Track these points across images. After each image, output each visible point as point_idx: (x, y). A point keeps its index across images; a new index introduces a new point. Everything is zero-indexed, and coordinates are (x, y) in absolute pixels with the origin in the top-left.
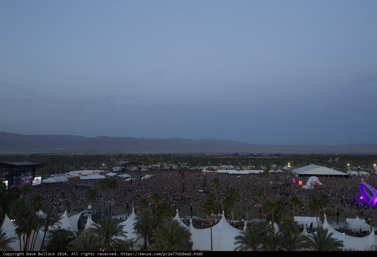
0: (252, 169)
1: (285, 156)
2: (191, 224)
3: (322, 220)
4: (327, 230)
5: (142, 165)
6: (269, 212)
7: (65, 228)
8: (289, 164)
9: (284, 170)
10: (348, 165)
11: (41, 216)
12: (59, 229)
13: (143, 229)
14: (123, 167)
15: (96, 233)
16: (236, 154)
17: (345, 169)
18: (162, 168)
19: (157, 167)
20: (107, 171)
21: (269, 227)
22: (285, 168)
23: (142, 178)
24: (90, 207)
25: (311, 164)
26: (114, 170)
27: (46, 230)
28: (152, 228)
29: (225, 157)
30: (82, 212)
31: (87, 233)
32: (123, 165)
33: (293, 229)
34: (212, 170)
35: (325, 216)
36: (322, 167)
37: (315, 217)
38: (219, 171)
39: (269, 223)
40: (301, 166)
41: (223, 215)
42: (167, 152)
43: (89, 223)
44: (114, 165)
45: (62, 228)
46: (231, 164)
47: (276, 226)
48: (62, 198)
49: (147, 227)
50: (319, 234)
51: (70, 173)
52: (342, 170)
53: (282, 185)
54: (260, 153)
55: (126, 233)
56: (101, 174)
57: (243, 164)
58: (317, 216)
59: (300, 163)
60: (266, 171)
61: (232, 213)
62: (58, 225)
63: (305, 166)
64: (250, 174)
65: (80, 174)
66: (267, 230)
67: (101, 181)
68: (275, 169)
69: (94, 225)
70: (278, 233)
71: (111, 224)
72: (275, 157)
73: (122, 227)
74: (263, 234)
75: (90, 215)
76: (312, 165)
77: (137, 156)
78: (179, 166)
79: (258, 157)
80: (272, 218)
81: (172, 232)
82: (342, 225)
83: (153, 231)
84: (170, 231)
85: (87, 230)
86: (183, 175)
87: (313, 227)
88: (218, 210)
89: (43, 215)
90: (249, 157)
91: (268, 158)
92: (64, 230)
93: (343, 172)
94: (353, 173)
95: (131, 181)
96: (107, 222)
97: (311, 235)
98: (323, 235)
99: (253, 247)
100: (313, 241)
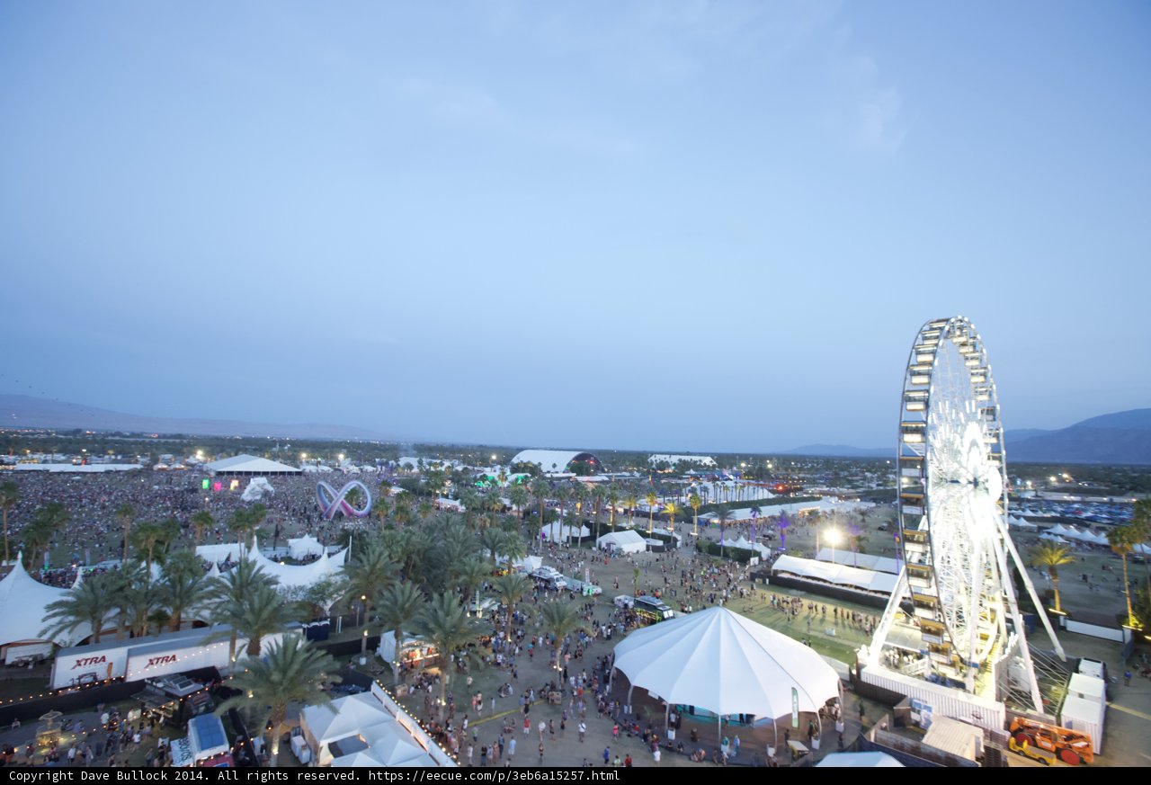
0: (116, 462)
1: (193, 438)
3: (249, 547)
4: (255, 562)
6: (144, 544)
8: (199, 453)
9: (187, 465)
10: (304, 455)
16: (78, 431)
17: (298, 462)
21: (138, 573)
22: (191, 460)
25: (242, 454)
29: (42, 437)
33: (191, 570)
35: (255, 539)
36: (262, 458)
37: (237, 542)
38: (22, 467)
39: (140, 566)
40: (222, 457)
41: (18, 563)
46: (58, 452)
47: (155, 568)
50: (240, 572)
52: (293, 463)
54: (137, 430)
57: (90, 451)
58: (242, 542)
59: (222, 451)
60: (148, 465)
61: (46, 555)
63: (231, 456)
64: (108, 472)
66: (133, 579)
68: (168, 462)
70: (158, 581)
72: (171, 441)
74: (121, 589)
76: (245, 454)
79: (132, 439)
80: (148, 555)
82: (281, 551)
87: (231, 561)
90: (110, 438)
91: (156, 441)
93: (295, 467)
94: (310, 468)
97: (225, 574)
98: (246, 571)
99: (94, 618)
100: (229, 584)
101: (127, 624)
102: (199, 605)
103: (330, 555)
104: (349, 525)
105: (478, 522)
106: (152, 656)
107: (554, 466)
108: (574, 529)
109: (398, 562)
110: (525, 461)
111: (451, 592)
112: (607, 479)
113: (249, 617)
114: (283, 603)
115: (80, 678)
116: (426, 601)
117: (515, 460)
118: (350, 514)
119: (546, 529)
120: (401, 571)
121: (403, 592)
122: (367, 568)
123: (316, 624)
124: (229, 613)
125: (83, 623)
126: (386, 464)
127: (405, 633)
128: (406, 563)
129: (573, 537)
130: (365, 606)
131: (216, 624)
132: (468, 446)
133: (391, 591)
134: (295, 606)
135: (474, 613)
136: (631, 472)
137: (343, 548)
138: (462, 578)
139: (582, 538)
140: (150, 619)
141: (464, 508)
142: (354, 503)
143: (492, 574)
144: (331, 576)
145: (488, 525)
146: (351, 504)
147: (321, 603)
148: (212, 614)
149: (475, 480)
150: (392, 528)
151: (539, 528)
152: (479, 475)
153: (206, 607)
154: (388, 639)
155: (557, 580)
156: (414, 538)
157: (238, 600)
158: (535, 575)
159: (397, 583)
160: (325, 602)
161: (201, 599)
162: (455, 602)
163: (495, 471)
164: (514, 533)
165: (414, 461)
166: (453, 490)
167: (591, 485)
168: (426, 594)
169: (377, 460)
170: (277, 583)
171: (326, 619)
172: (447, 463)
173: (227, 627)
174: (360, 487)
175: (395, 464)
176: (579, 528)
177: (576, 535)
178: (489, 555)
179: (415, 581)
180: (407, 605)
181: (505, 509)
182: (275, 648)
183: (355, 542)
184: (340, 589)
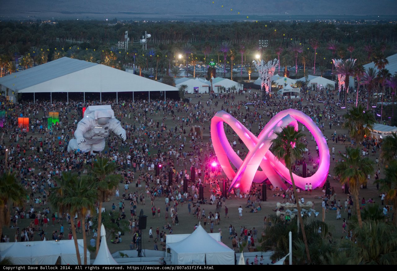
10: (180, 56)
17: (170, 71)
25: (61, 56)
35: (103, 231)
36: (99, 65)
40: (25, 66)
52: (160, 75)
59: (23, 53)
63: (40, 62)
76: (65, 58)
93: (164, 82)
126: (358, 70)
169: (336, 62)
174: (300, 123)
183: (297, 244)
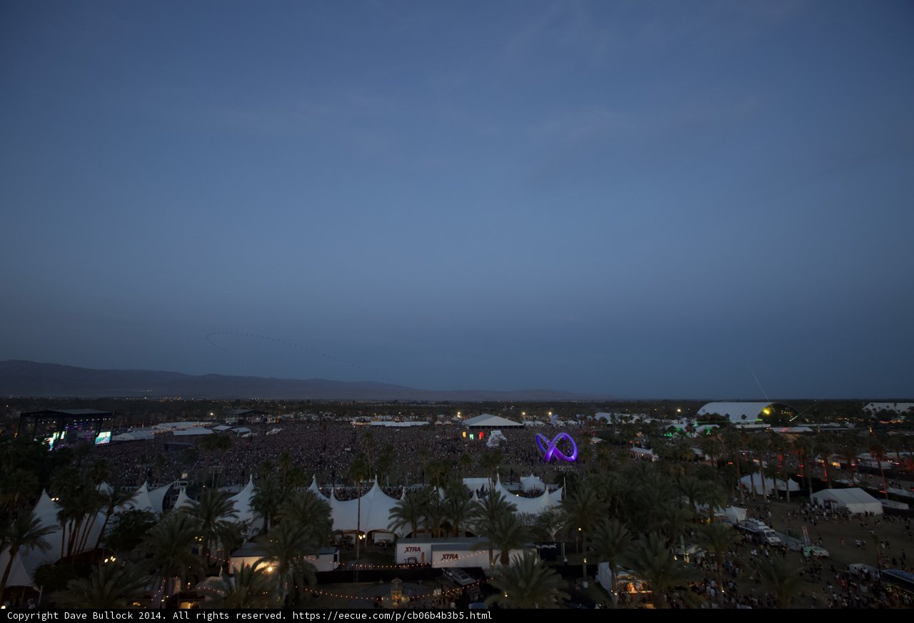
0: (415, 420)
1: (454, 404)
2: (332, 496)
3: (495, 482)
4: (499, 493)
5: (269, 416)
6: (434, 474)
7: (142, 509)
8: (459, 413)
9: (453, 421)
10: (524, 413)
11: (104, 491)
12: (132, 510)
13: (264, 505)
14: (241, 418)
15: (191, 513)
16: (396, 401)
17: (520, 418)
18: (297, 420)
19: (290, 418)
20: (216, 424)
21: (433, 494)
22: (454, 418)
23: (267, 433)
24: (184, 476)
26: (227, 422)
27: (110, 513)
28: (277, 503)
29: (381, 405)
30: (171, 484)
31: (176, 515)
32: (240, 415)
33: (461, 495)
34: (364, 421)
35: (498, 475)
36: (496, 417)
37: (486, 477)
38: (373, 423)
39: (433, 489)
40: (472, 416)
41: (376, 481)
42: (305, 397)
43: (182, 500)
44: (225, 415)
45: (136, 509)
46: (388, 415)
47: (441, 492)
48: (142, 463)
49: (270, 501)
50: (490, 498)
51: (158, 427)
52: (517, 420)
53: (450, 440)
54: (425, 399)
55: (238, 511)
56: (206, 427)
57: (403, 414)
58: (490, 477)
59: (472, 412)
60: (432, 422)
61: (387, 478)
62: (129, 504)
63: (477, 415)
64: (412, 427)
65: (175, 427)
66: (430, 497)
67: (205, 437)
68: (442, 420)
69: (189, 502)
70: (443, 500)
71: (215, 500)
72: (442, 406)
73: (232, 503)
74: (425, 503)
75: (185, 487)
76: (485, 414)
77: (262, 402)
78: (321, 416)
79: (422, 405)
80: (437, 482)
81: (304, 508)
82: (515, 485)
83: (279, 507)
84: (302, 506)
85: (177, 510)
86: (325, 428)
87: (485, 490)
88: (369, 474)
89: (107, 489)
90: (411, 405)
91: (434, 406)
92: (140, 511)
93: (518, 422)
94: (529, 423)
95: (251, 438)
96: (209, 497)
97: (481, 499)
98: (495, 499)
99: (412, 521)
100: (484, 507)
101: (430, 528)
102: (468, 521)
103: (550, 491)
104: (562, 468)
105: (672, 470)
106: (445, 553)
107: (744, 417)
108: (779, 482)
109: (605, 501)
110: (711, 413)
111: (655, 533)
112: (811, 430)
113: (499, 534)
114: (521, 526)
115: (409, 559)
116: (633, 539)
117: (701, 412)
118: (562, 459)
119: (746, 480)
120: (608, 509)
121: (612, 529)
122: (580, 505)
123: (546, 546)
124: (486, 529)
125: (408, 524)
126: (585, 419)
127: (618, 566)
128: (612, 503)
129: (780, 491)
130: (582, 537)
131: (479, 536)
132: (653, 401)
133: (602, 527)
134: (530, 529)
135: (681, 557)
136: (842, 422)
137: (559, 487)
138: (665, 522)
139: (791, 492)
140: (441, 526)
141: (657, 456)
142: (564, 450)
143: (694, 520)
144: (553, 508)
145: (683, 473)
146: (561, 451)
147: (548, 530)
148: (476, 528)
149: (664, 431)
150: (597, 472)
151: (737, 478)
152: (667, 427)
153: (472, 523)
154: (604, 567)
155: (769, 535)
156: (615, 481)
157: (491, 520)
158: (740, 526)
159: (606, 519)
160: (551, 529)
161: (469, 516)
162: (661, 544)
163: (682, 423)
164: (710, 482)
165: (607, 416)
166: (645, 440)
167: (790, 436)
168: (632, 533)
169: (578, 416)
170: (516, 510)
171: (553, 543)
172: (636, 417)
173: (485, 539)
174: (567, 438)
175: (592, 418)
176: (786, 481)
177: (783, 488)
178: (688, 502)
179: (622, 521)
180: (617, 541)
181: (697, 458)
182: (519, 561)
183: (568, 482)
184: (560, 520)
